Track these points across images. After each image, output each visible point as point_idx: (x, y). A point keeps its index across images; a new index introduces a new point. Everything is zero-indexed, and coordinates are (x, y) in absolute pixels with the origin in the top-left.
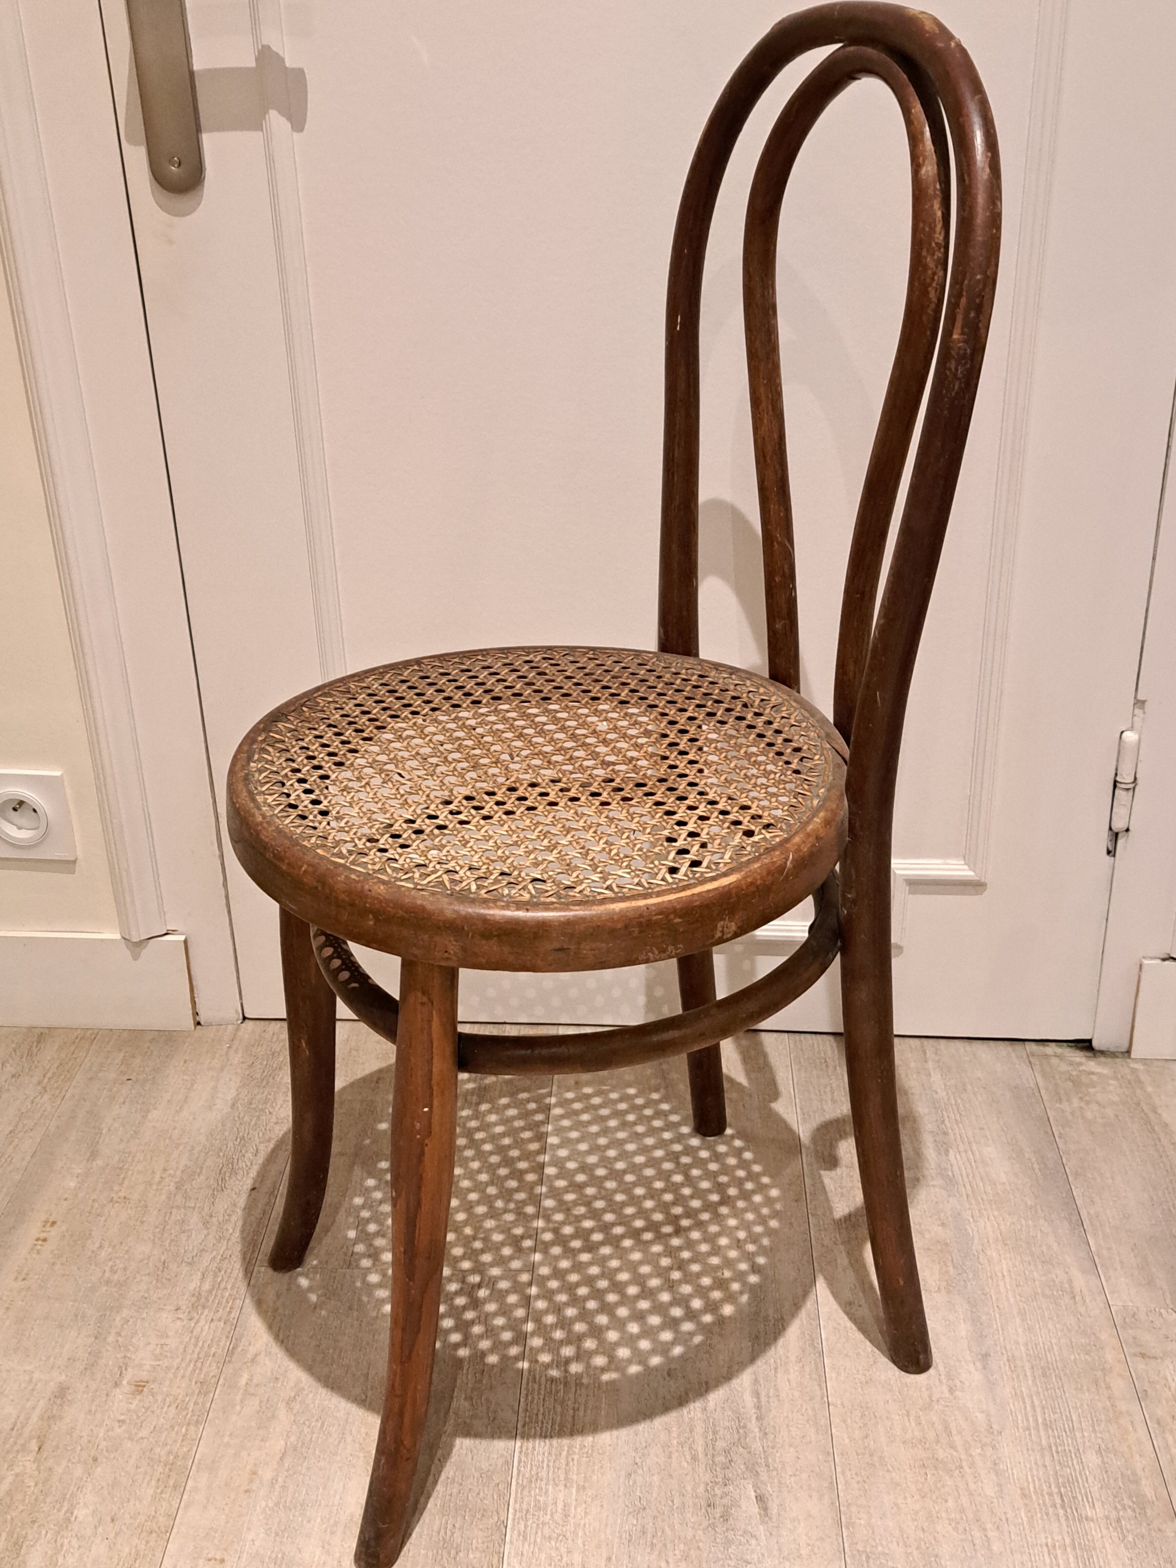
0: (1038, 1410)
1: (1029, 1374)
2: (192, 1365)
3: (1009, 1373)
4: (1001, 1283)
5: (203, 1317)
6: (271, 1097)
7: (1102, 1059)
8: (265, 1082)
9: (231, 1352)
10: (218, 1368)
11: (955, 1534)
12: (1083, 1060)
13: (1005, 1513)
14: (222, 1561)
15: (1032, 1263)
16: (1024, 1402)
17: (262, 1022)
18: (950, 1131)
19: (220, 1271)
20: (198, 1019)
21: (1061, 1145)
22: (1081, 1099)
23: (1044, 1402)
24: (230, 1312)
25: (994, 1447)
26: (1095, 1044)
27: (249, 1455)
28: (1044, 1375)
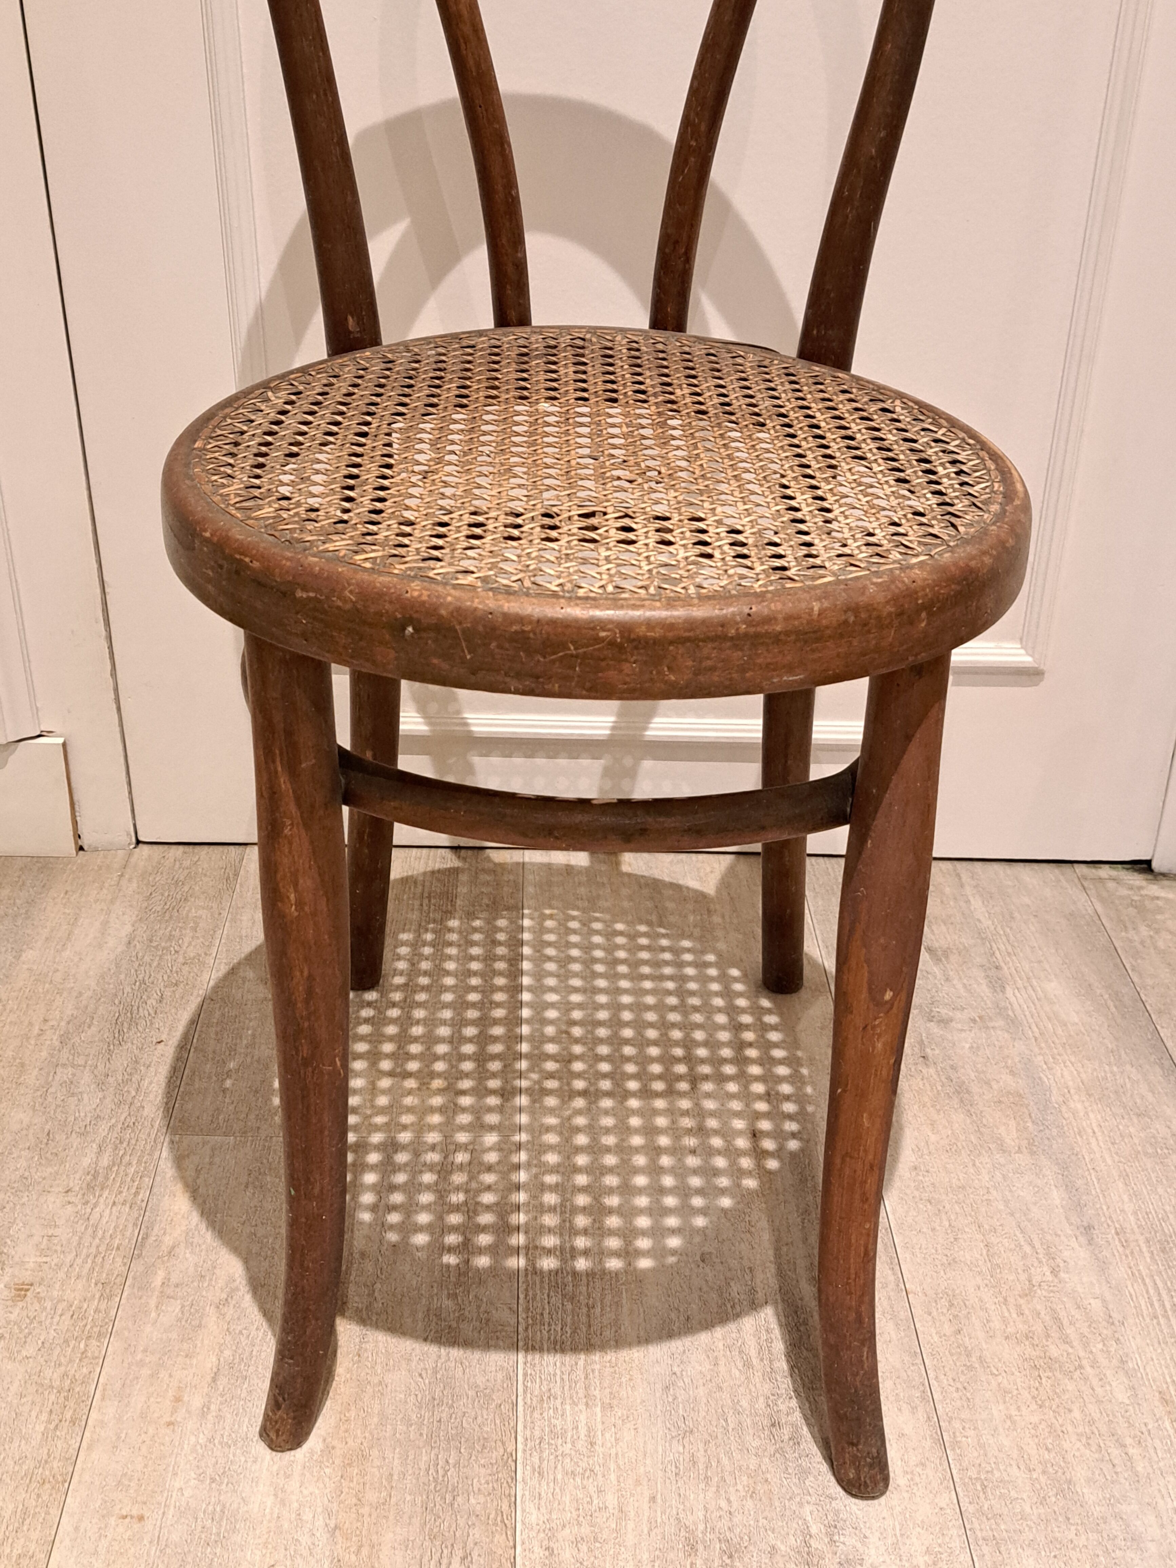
0: (1164, 1293)
1: (1144, 1249)
2: (90, 1261)
3: (1121, 1249)
4: (1093, 1141)
5: (102, 1200)
6: (177, 933)
7: (1166, 883)
8: (167, 915)
9: (140, 1244)
10: (125, 1264)
11: (1088, 1451)
12: (1144, 883)
13: (1146, 1424)
14: (141, 1518)
15: (1126, 1117)
16: (1145, 1284)
17: (161, 847)
18: (1002, 964)
19: (121, 1143)
20: (80, 843)
21: (1135, 979)
22: (1148, 926)
23: (1169, 1284)
24: (136, 1194)
25: (1117, 1341)
26: (1155, 865)
27: (170, 1376)
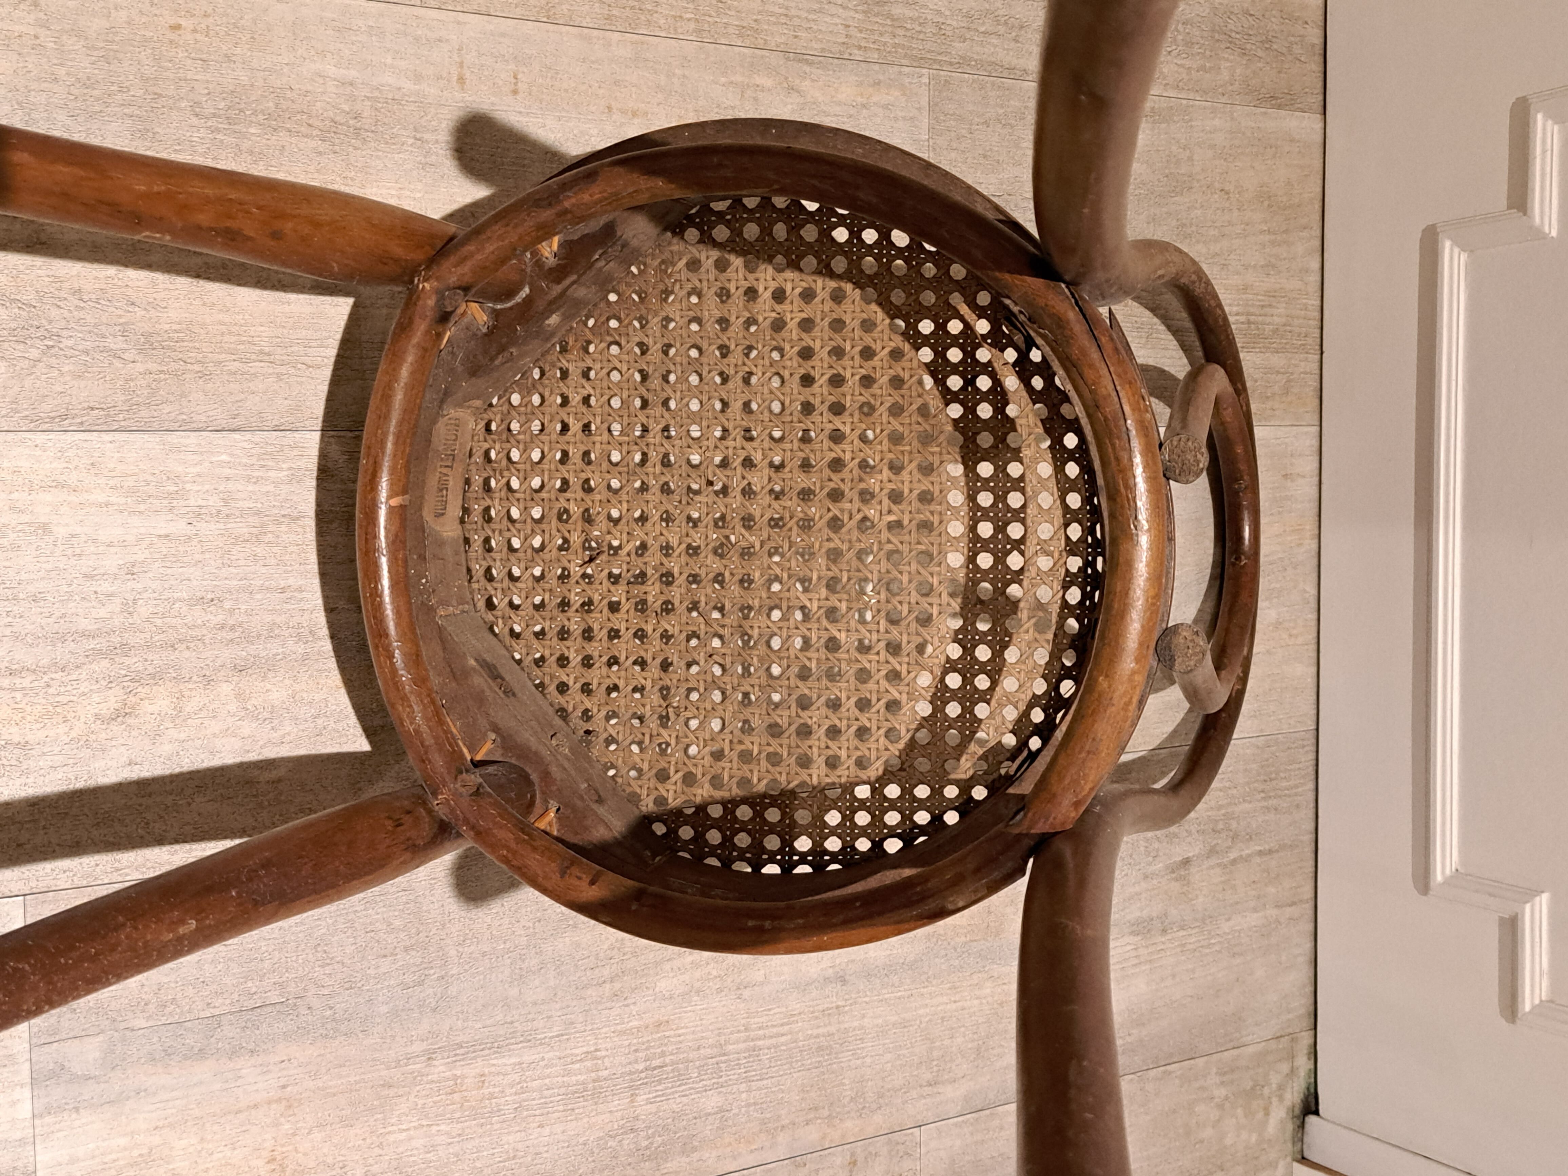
0: (773, 1041)
1: (821, 1031)
2: (781, 11)
3: (821, 1008)
4: (945, 999)
5: (852, 13)
6: (1196, 49)
7: (1290, 1127)
8: (1222, 37)
9: (802, 58)
10: (777, 46)
11: (606, 947)
12: (1288, 1103)
13: (634, 1003)
15: (975, 1036)
16: (782, 1025)
18: (1169, 937)
19: (920, 24)
21: (1152, 1073)
22: (1227, 1098)
23: (784, 1048)
24: (860, 48)
25: (720, 990)
26: (1311, 1119)
27: (659, 104)
28: (820, 1048)
